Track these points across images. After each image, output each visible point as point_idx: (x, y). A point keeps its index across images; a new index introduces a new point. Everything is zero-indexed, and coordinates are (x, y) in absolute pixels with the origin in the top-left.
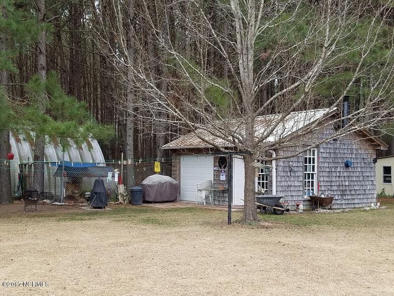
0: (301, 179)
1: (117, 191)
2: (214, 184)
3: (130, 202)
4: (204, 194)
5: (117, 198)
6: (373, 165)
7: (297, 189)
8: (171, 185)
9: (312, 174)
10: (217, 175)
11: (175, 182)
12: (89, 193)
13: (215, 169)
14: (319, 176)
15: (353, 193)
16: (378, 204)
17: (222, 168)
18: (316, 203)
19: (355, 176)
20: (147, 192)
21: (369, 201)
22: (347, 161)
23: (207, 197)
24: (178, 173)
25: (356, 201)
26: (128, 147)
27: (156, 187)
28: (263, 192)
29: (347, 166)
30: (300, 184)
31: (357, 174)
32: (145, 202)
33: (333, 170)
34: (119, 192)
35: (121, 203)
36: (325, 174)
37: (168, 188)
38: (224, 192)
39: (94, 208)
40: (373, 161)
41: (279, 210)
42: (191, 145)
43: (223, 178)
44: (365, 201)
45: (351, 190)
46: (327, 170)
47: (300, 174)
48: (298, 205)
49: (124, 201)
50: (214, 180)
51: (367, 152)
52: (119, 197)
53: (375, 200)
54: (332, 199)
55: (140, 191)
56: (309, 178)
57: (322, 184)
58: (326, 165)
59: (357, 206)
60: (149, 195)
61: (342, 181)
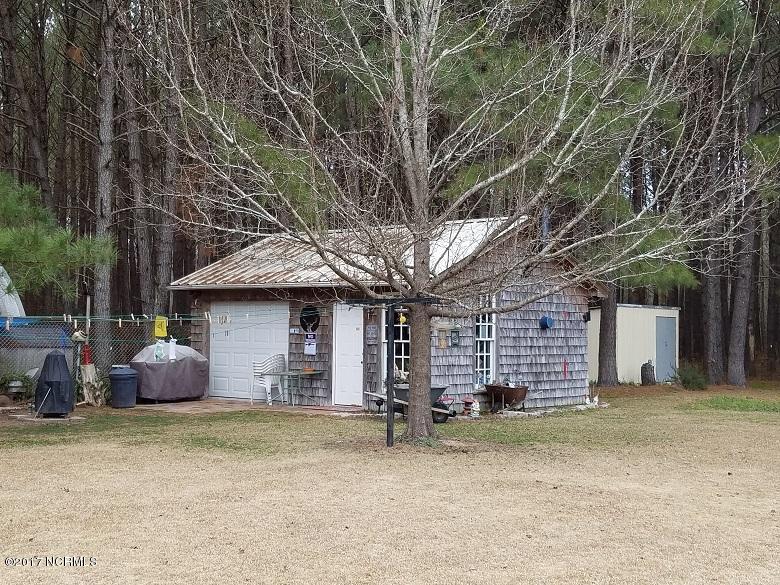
0: (470, 352)
1: (80, 378)
2: (290, 362)
3: (109, 402)
4: (268, 383)
5: (79, 394)
6: (582, 324)
7: (463, 371)
8: (195, 364)
9: (488, 343)
10: (296, 344)
11: (202, 358)
12: (19, 384)
13: (292, 331)
14: (498, 348)
15: (553, 378)
16: (596, 399)
17: (309, 328)
18: (497, 398)
19: (557, 347)
20: (145, 380)
21: (579, 392)
22: (544, 319)
23: (274, 390)
24: (204, 341)
25: (558, 394)
26: (99, 285)
27: (164, 370)
28: (403, 377)
29: (544, 326)
30: (468, 362)
31: (559, 343)
32: (142, 401)
33: (522, 335)
34: (86, 380)
35: (88, 404)
36: (509, 342)
37: (188, 371)
38: (312, 378)
39: (47, 416)
40: (584, 317)
41: (439, 413)
42: (238, 281)
43: (311, 349)
44: (571, 393)
45: (549, 373)
46: (513, 334)
47: (468, 342)
48: (468, 404)
49: (96, 399)
50: (290, 354)
51: (574, 302)
52: (85, 391)
53: (586, 392)
54: (525, 390)
55: (132, 378)
56: (482, 350)
57: (504, 361)
58: (511, 325)
59: (559, 403)
60: (148, 387)
61: (535, 356)
